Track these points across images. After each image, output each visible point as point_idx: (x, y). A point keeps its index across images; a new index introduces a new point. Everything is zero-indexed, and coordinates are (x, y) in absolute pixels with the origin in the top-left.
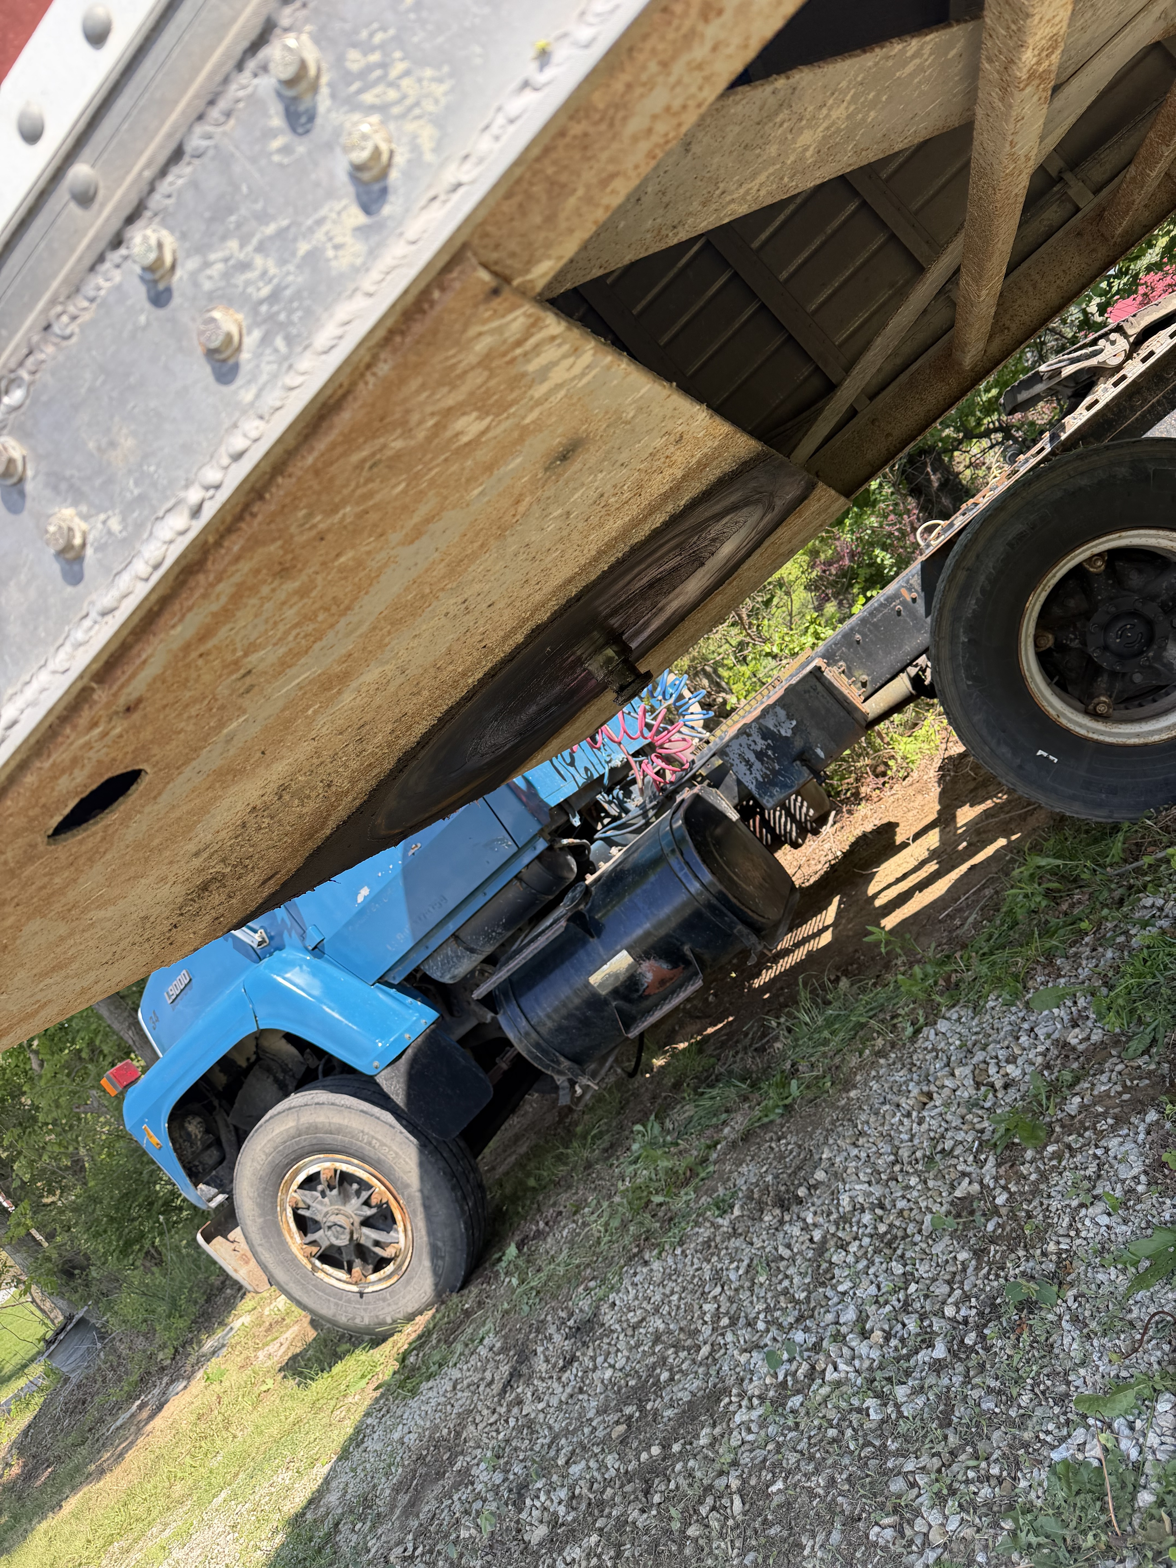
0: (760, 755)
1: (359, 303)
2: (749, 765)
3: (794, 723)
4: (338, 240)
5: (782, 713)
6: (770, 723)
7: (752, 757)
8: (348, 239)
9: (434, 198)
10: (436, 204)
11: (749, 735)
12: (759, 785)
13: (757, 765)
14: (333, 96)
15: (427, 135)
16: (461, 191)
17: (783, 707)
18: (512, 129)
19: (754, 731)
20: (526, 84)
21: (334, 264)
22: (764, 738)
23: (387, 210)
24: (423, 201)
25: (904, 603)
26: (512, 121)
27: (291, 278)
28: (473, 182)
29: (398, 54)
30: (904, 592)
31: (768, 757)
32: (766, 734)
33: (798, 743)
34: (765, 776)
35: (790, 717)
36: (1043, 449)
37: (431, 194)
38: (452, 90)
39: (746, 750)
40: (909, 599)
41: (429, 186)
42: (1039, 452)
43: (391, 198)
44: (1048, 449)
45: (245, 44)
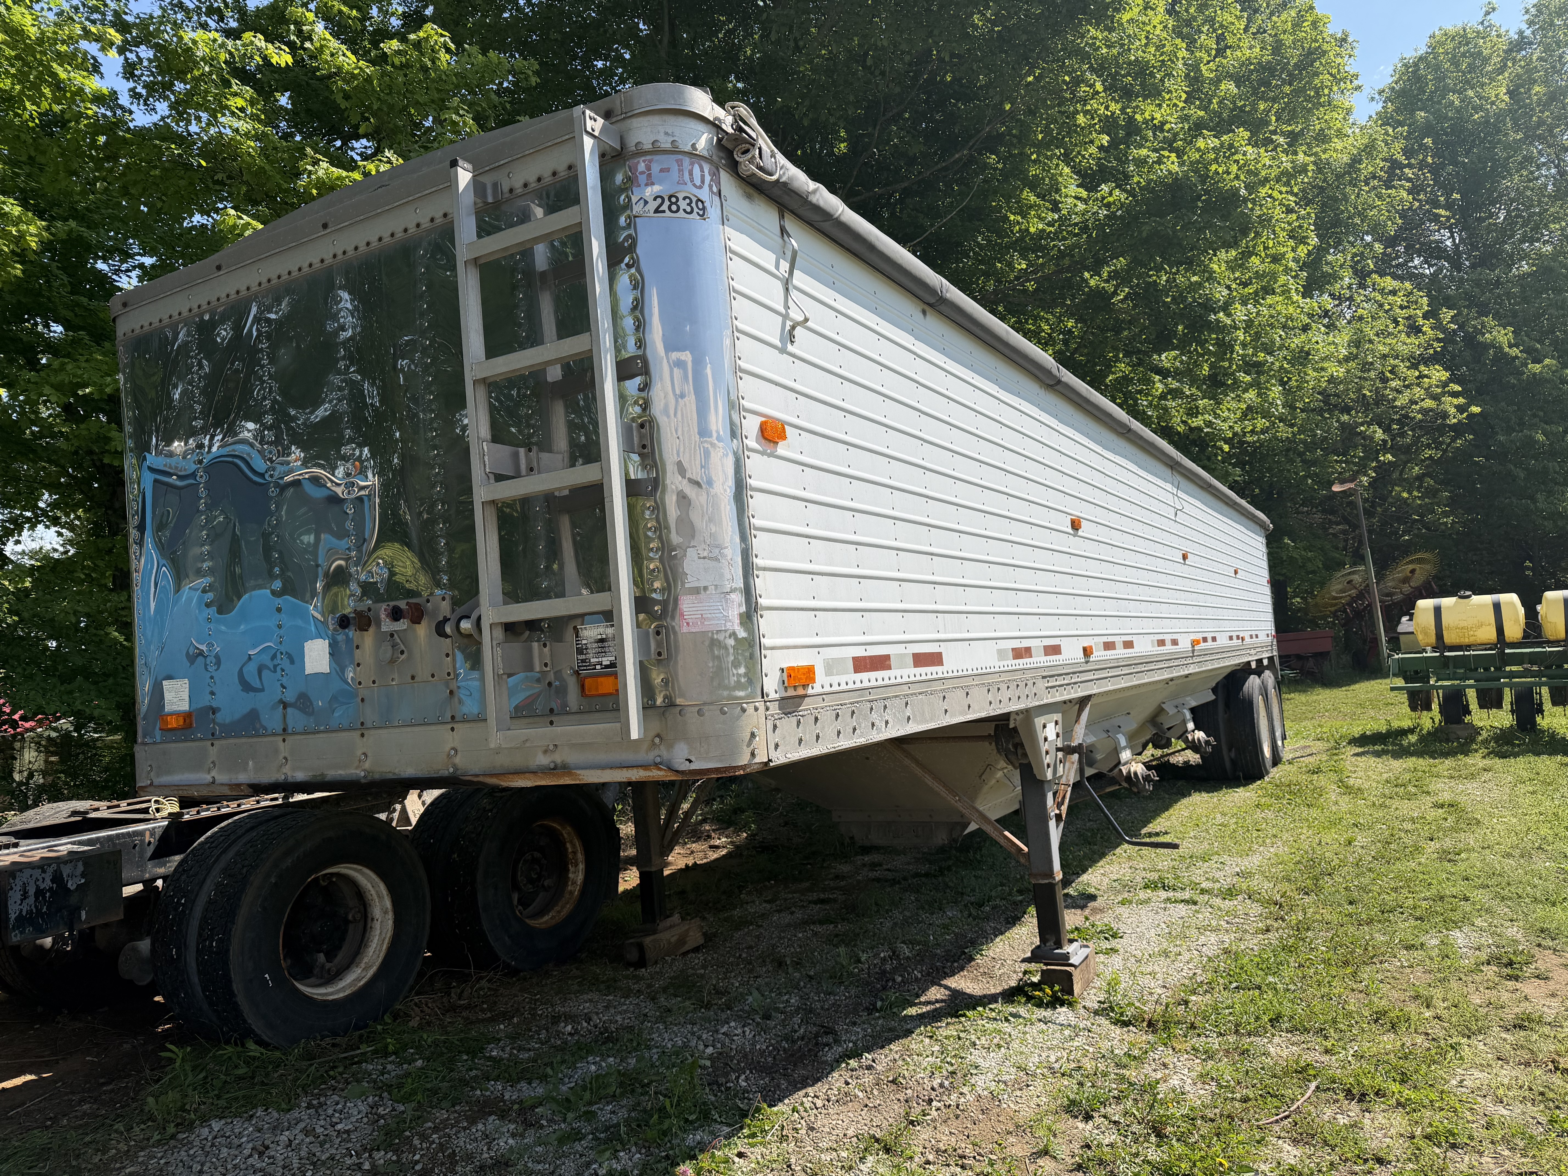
0: (39, 892)
2: (25, 896)
3: (83, 881)
5: (80, 867)
6: (66, 871)
7: (32, 891)
11: (44, 871)
12: (20, 918)
13: (31, 900)
17: (85, 864)
19: (50, 870)
22: (52, 881)
25: (143, 841)
30: (148, 834)
31: (44, 897)
32: (58, 878)
33: (74, 900)
34: (30, 912)
35: (83, 875)
36: (276, 799)
39: (32, 883)
40: (147, 841)
42: (272, 800)
44: (280, 801)
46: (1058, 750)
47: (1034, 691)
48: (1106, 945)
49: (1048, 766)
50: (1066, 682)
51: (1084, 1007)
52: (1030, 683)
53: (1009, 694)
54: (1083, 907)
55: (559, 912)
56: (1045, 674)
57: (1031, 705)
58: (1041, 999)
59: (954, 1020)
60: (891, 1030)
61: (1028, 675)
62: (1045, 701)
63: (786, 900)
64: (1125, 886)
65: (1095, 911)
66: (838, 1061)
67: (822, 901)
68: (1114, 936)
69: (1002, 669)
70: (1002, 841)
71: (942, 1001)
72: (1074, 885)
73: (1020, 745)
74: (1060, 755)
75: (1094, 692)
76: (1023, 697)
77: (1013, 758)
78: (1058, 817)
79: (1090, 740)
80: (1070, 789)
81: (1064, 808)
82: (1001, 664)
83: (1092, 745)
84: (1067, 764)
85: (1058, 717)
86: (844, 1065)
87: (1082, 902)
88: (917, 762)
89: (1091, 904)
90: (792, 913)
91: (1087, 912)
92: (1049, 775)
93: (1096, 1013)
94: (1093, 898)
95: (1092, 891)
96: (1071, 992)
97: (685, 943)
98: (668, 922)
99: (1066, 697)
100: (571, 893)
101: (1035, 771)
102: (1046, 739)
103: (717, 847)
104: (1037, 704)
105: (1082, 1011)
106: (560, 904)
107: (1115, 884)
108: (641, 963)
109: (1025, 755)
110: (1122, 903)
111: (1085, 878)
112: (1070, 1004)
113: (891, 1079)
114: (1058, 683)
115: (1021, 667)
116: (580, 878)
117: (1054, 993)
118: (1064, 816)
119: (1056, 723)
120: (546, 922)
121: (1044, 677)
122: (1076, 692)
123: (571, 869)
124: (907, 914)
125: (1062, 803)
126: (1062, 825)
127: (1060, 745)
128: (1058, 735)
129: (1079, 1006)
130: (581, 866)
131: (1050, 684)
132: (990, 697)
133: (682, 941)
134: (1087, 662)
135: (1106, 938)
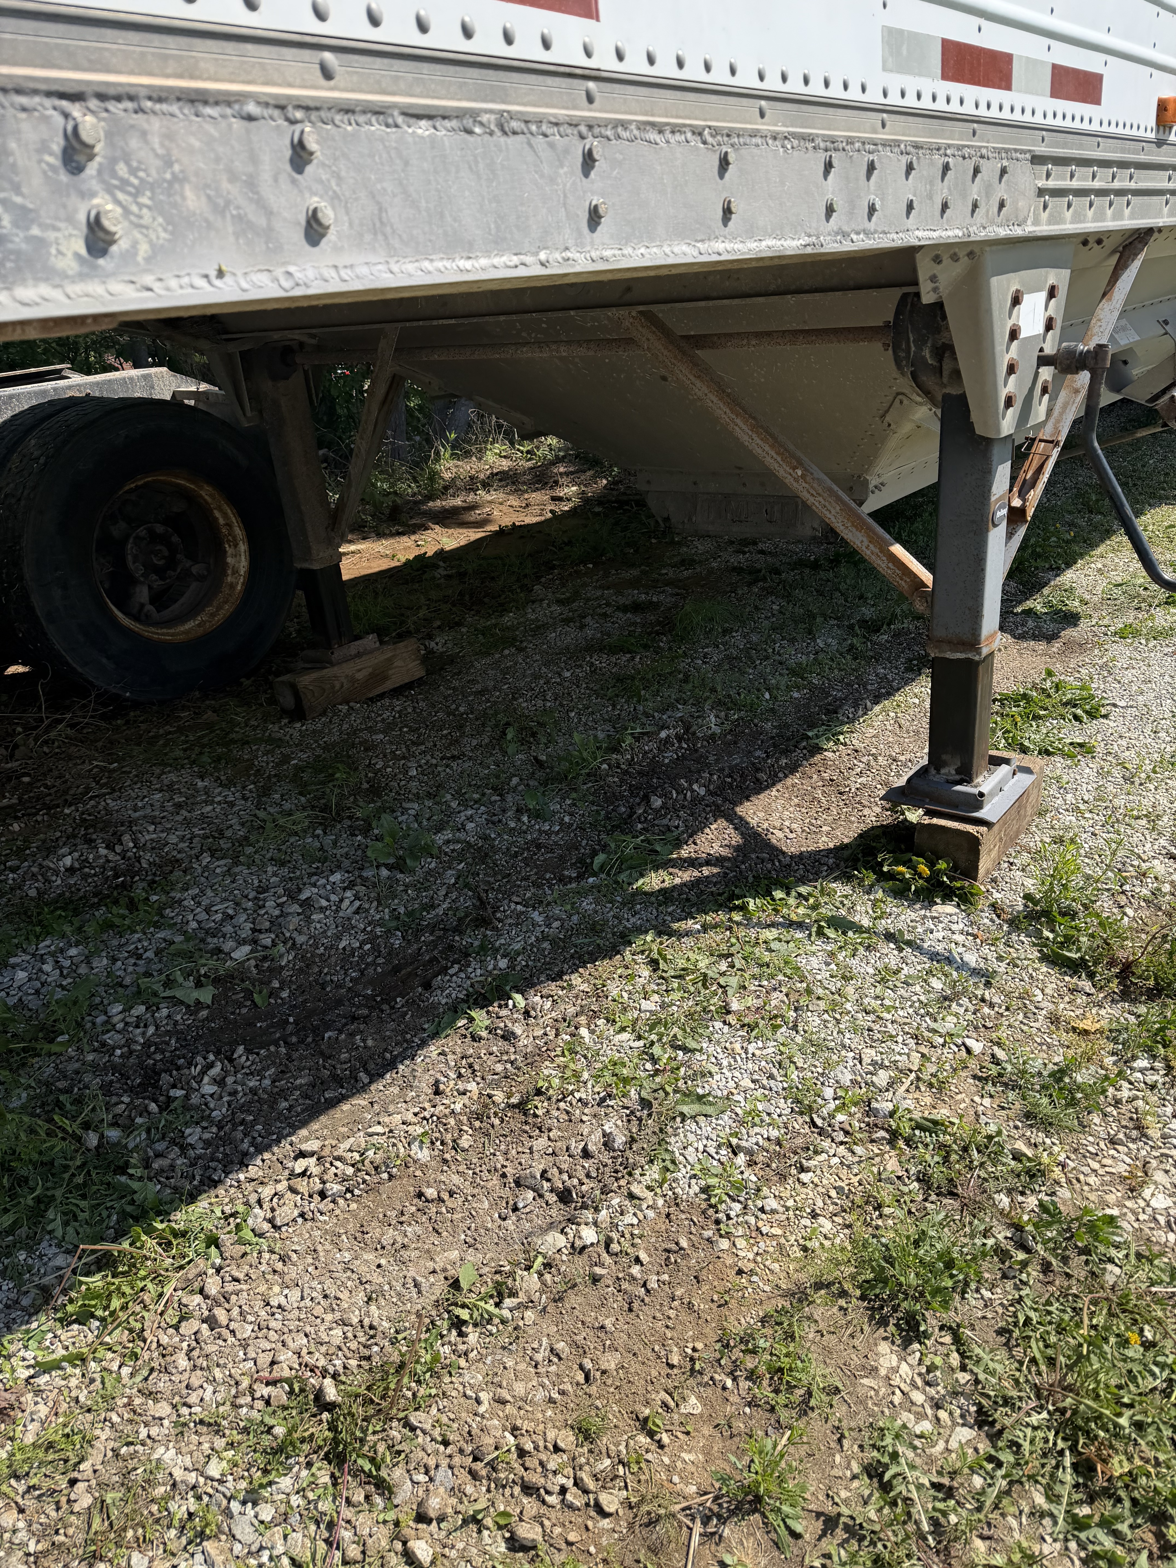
1: (56, 294)
4: (63, 249)
8: (70, 255)
9: (133, 282)
10: (132, 286)
14: (100, 172)
15: (144, 249)
16: (149, 294)
18: (190, 290)
20: (206, 276)
21: (53, 259)
23: (101, 261)
24: (127, 278)
26: (192, 287)
27: (17, 239)
28: (160, 296)
29: (148, 193)
37: (134, 279)
38: (169, 241)
41: (133, 274)
43: (107, 257)
45: (61, 89)
46: (1044, 361)
47: (1001, 191)
48: (1072, 734)
49: (1009, 402)
50: (1097, 184)
51: (994, 906)
52: (990, 169)
53: (908, 189)
54: (1050, 638)
55: (213, 615)
56: (1041, 149)
57: (982, 235)
58: (907, 884)
59: (722, 916)
60: (595, 929)
61: (989, 140)
62: (1029, 229)
63: (588, 600)
64: (1132, 598)
65: (1071, 647)
66: (456, 1010)
67: (637, 608)
68: (1092, 714)
69: (894, 99)
70: (881, 565)
71: (719, 861)
72: (1046, 591)
73: (946, 350)
74: (1046, 373)
75: (1160, 222)
76: (959, 209)
77: (929, 381)
78: (1016, 516)
79: (1126, 340)
80: (1055, 453)
81: (1035, 495)
82: (895, 82)
83: (1130, 350)
84: (1063, 395)
85: (1059, 277)
86: (462, 1023)
87: (1051, 627)
88: (720, 388)
89: (1069, 633)
90: (582, 627)
91: (1057, 645)
92: (1007, 424)
93: (1014, 923)
94: (1071, 619)
95: (1074, 605)
96: (970, 872)
97: (386, 678)
98: (354, 647)
99: (1090, 225)
100: (232, 586)
101: (974, 417)
102: (1014, 334)
103: (560, 499)
104: (1003, 232)
105: (986, 918)
106: (215, 603)
107: (1117, 591)
108: (298, 713)
109: (956, 374)
110: (1121, 634)
111: (1069, 576)
112: (965, 899)
113: (514, 1100)
114: (1075, 184)
115: (968, 109)
116: (243, 564)
117: (935, 875)
118: (1030, 512)
119: (1052, 293)
120: (186, 632)
121: (1037, 160)
122: (1118, 216)
123: (230, 551)
124: (755, 638)
125: (1033, 485)
126: (1022, 531)
127: (1049, 349)
128: (1049, 325)
129: (982, 903)
130: (243, 547)
131: (1052, 184)
132: (832, 188)
133: (379, 676)
134: (1160, 143)
135: (1076, 718)
